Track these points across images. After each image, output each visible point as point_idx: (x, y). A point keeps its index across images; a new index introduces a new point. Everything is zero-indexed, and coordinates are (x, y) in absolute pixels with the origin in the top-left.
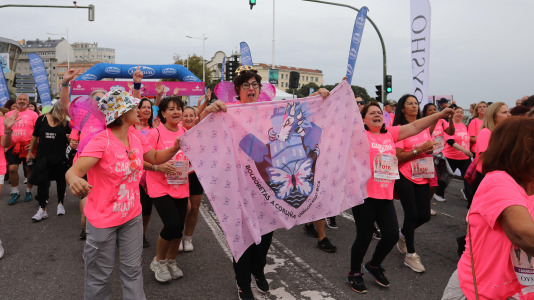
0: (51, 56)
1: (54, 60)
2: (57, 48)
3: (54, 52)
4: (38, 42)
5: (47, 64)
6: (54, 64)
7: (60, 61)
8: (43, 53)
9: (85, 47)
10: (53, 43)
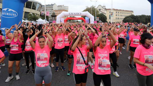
0: (52, 8)
1: (52, 9)
2: (53, 6)
3: (52, 7)
4: (49, 5)
5: (51, 11)
6: (53, 11)
7: (54, 10)
8: (50, 8)
9: (61, 6)
10: (52, 5)
